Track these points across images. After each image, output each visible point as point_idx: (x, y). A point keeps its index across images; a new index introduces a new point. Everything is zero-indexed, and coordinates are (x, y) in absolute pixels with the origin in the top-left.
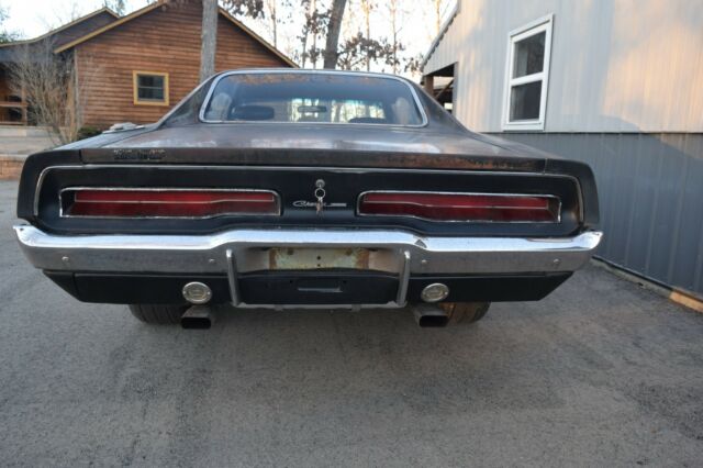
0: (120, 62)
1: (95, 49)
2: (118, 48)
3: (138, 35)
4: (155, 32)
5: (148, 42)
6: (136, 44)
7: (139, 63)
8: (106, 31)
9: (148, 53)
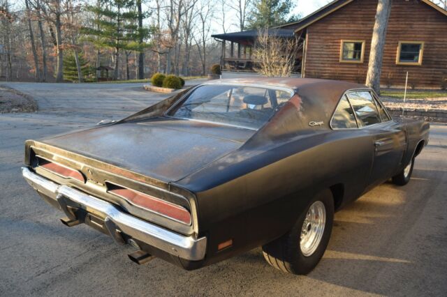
0: (334, 34)
1: (319, 28)
2: (334, 25)
3: (347, 16)
4: (359, 12)
5: (354, 20)
6: (346, 22)
7: (346, 34)
8: (328, 15)
9: (353, 27)
